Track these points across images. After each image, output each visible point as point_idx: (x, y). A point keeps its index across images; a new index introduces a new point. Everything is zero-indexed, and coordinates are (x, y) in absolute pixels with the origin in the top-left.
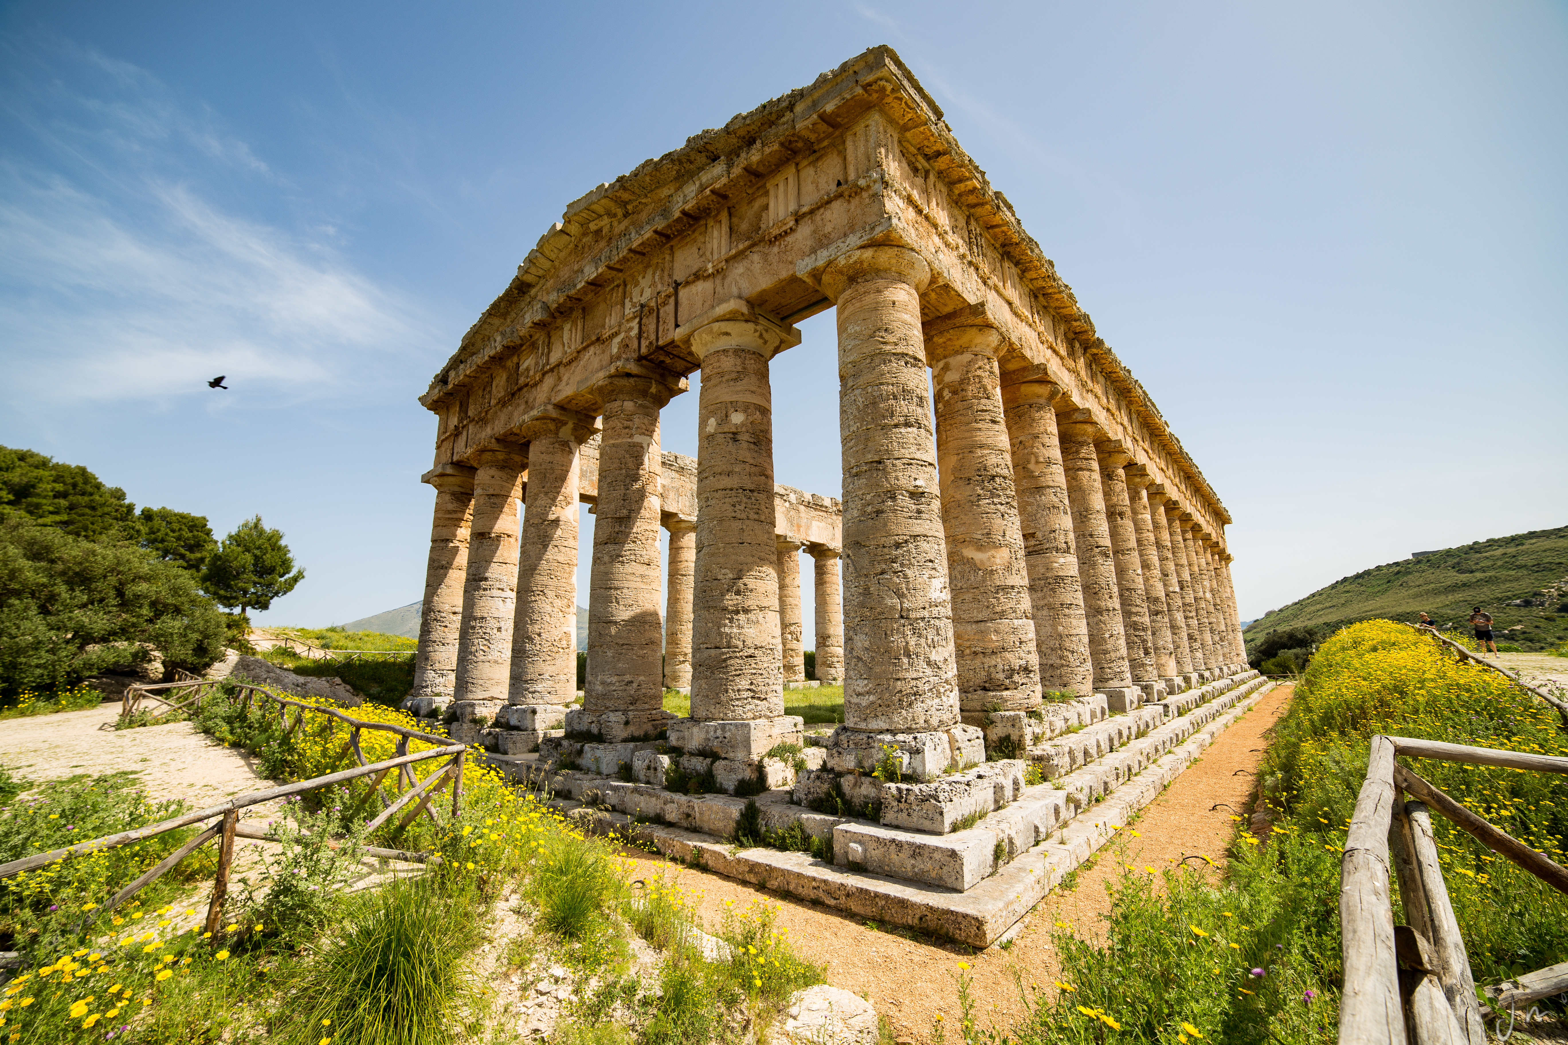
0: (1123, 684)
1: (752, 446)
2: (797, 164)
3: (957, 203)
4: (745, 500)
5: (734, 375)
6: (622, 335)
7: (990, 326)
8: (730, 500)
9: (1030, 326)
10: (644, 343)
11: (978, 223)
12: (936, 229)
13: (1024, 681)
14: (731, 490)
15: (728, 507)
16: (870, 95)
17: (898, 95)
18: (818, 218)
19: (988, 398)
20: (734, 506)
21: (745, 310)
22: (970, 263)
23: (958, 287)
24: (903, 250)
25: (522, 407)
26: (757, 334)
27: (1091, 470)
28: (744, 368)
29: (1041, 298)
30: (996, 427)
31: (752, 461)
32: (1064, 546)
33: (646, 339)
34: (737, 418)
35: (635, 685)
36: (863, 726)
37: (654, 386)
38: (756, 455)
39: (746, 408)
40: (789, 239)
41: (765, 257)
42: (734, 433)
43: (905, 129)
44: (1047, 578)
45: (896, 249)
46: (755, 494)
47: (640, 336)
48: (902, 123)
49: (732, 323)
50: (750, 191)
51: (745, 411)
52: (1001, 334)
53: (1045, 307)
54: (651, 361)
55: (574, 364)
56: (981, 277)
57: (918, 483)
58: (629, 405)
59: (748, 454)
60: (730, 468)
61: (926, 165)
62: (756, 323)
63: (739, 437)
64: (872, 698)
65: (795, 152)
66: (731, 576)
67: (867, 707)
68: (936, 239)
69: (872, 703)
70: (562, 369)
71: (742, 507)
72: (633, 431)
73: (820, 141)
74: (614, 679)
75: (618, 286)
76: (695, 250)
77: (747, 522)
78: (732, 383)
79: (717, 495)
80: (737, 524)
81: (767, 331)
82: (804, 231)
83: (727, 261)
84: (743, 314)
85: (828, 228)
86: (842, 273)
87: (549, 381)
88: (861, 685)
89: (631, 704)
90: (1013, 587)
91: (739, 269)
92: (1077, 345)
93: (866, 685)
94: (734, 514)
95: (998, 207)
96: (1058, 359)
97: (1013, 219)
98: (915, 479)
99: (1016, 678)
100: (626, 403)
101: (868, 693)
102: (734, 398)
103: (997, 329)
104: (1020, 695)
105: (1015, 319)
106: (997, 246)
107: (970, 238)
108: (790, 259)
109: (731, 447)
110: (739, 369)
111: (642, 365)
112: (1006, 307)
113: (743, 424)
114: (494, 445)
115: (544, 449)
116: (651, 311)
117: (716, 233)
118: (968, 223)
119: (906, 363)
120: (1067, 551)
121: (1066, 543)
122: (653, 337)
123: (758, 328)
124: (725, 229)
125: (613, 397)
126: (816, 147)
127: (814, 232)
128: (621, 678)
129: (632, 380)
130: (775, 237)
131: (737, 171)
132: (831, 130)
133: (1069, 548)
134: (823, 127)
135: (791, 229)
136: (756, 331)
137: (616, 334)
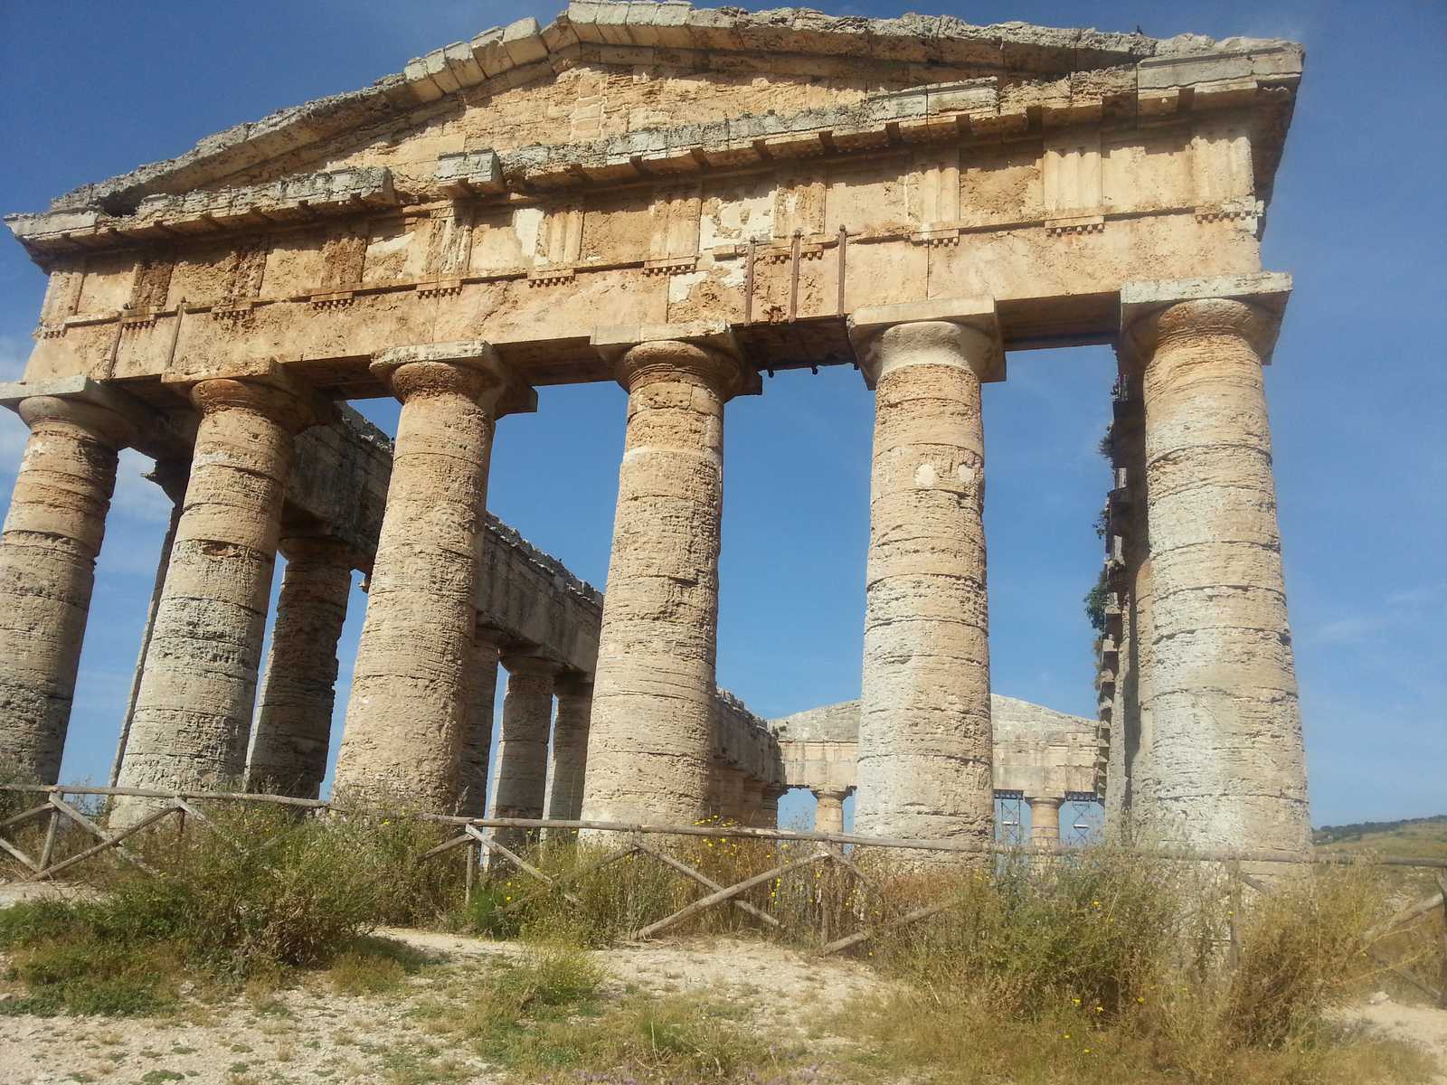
2: (1103, 135)
4: (973, 597)
5: (961, 408)
6: (701, 276)
8: (957, 593)
10: (761, 305)
14: (958, 578)
15: (953, 603)
16: (1257, 96)
18: (1144, 229)
20: (962, 603)
25: (388, 326)
26: (988, 355)
28: (972, 402)
33: (765, 299)
34: (964, 473)
39: (973, 460)
40: (1085, 238)
41: (1040, 252)
42: (960, 496)
45: (1269, 314)
47: (748, 289)
49: (970, 330)
51: (972, 465)
58: (701, 396)
60: (958, 547)
62: (994, 340)
63: (966, 502)
65: (1105, 117)
66: (959, 708)
70: (521, 288)
71: (971, 608)
72: (706, 441)
73: (1151, 119)
75: (687, 187)
76: (878, 188)
77: (976, 631)
78: (958, 419)
80: (968, 631)
81: (996, 354)
82: (1120, 238)
83: (963, 231)
85: (1163, 249)
86: (1190, 320)
87: (479, 297)
91: (982, 252)
94: (961, 616)
100: (696, 390)
102: (962, 442)
108: (1089, 269)
110: (967, 400)
113: (970, 484)
115: (452, 418)
116: (780, 258)
117: (931, 181)
122: (782, 302)
123: (993, 347)
124: (949, 179)
125: (674, 375)
126: (1140, 124)
127: (1137, 246)
130: (1064, 230)
131: (1014, 107)
132: (1174, 111)
134: (1172, 106)
135: (1095, 227)
136: (989, 350)
137: (686, 269)
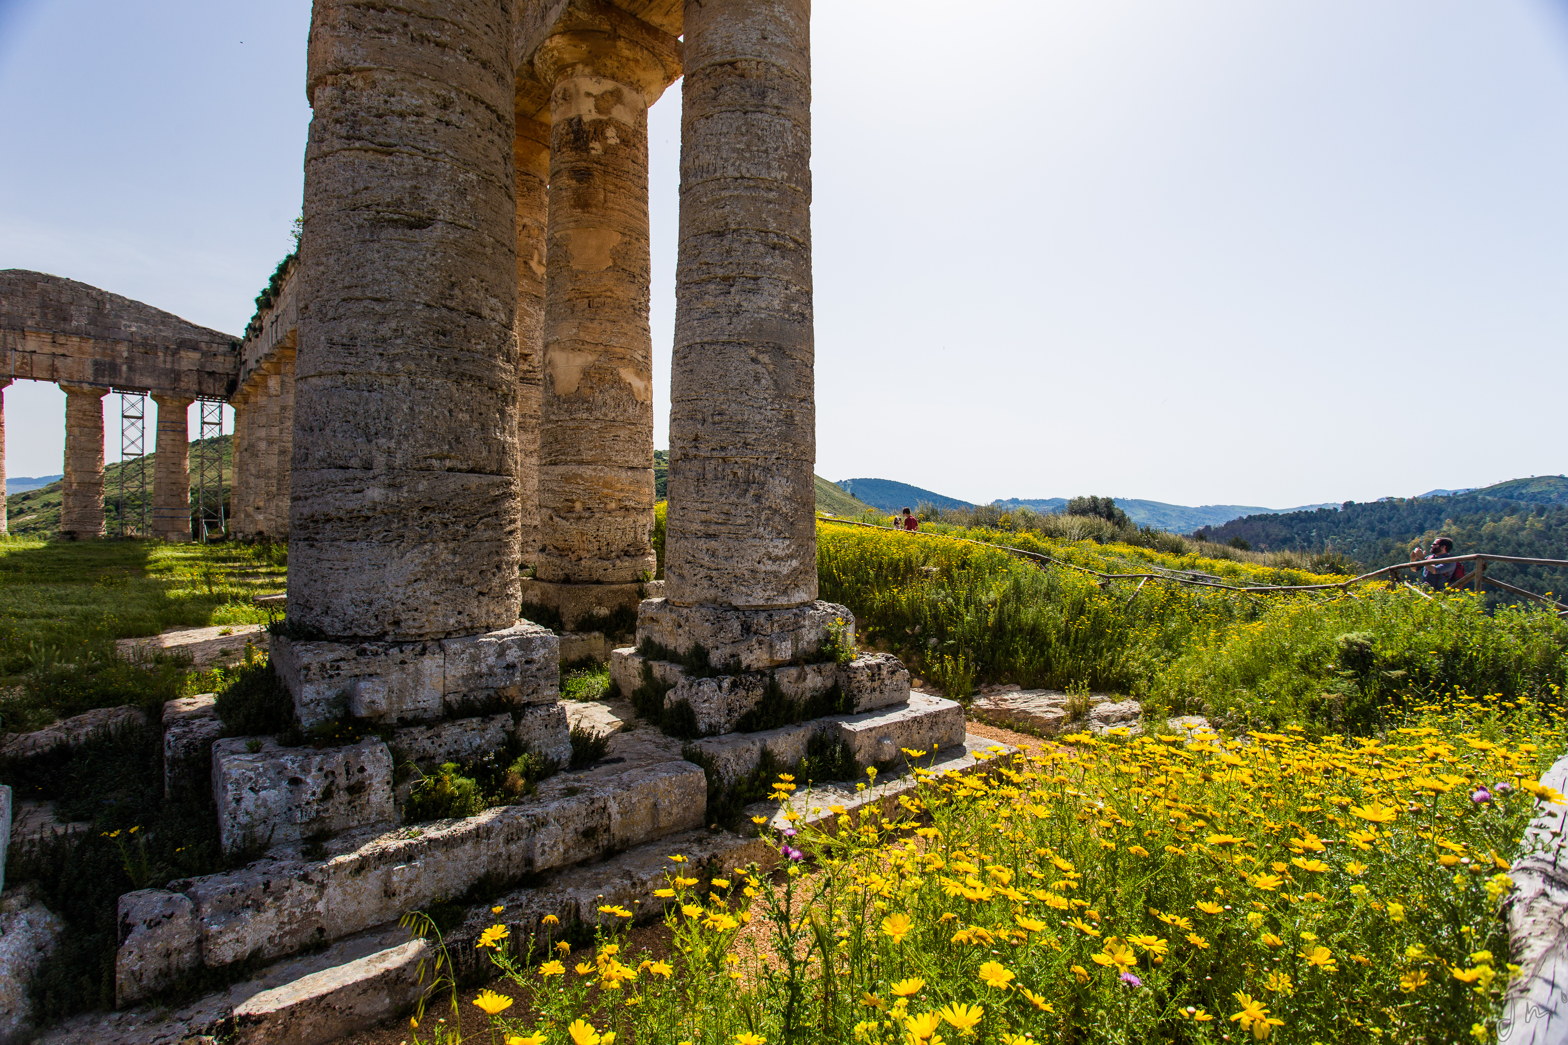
36: (783, 601)
64: (795, 563)
67: (788, 576)
69: (795, 569)
88: (781, 546)
93: (789, 546)
101: (791, 557)
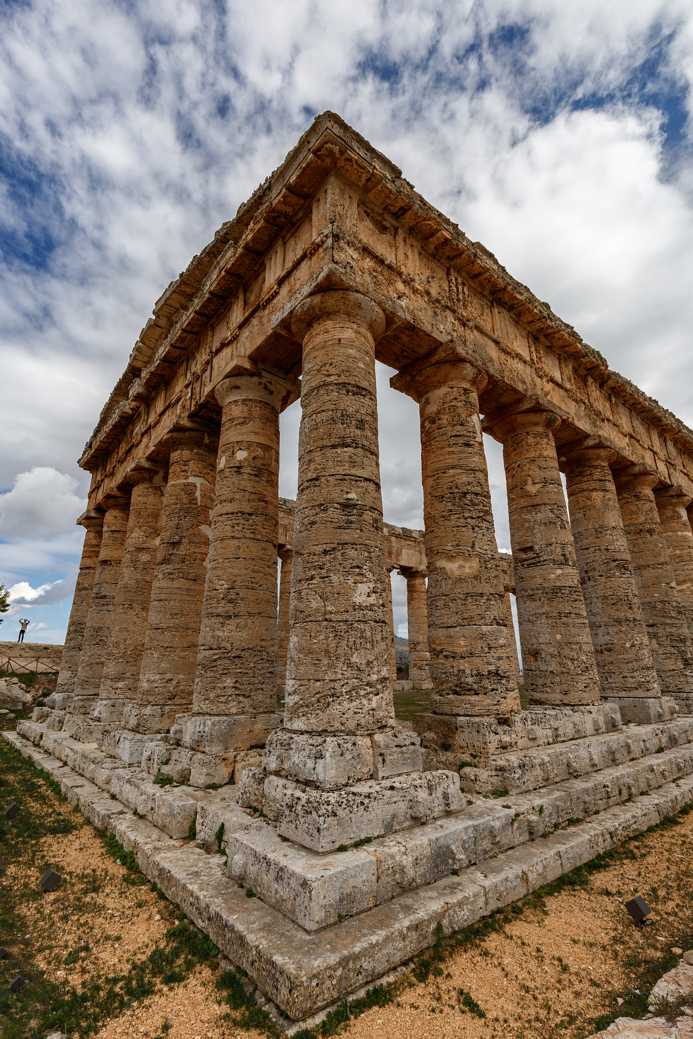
0: (649, 694)
1: (253, 477)
2: (284, 238)
3: (434, 257)
4: (242, 521)
5: (241, 420)
6: (183, 399)
7: (463, 360)
8: (230, 522)
9: (525, 362)
10: (193, 403)
11: (458, 272)
12: (401, 277)
13: (495, 686)
14: (232, 513)
15: (228, 528)
16: (323, 161)
17: (346, 156)
18: (292, 279)
19: (462, 425)
20: (233, 527)
21: (247, 365)
22: (447, 307)
23: (427, 327)
24: (348, 293)
25: (131, 460)
26: (262, 386)
27: (605, 491)
28: (250, 414)
29: (542, 339)
30: (470, 450)
31: (251, 490)
32: (562, 558)
33: (195, 399)
34: (241, 455)
35: (174, 682)
37: (206, 438)
38: (255, 484)
39: (249, 446)
40: (274, 301)
41: (261, 320)
42: (239, 468)
43: (366, 190)
44: (544, 588)
45: (341, 292)
46: (253, 517)
47: (191, 398)
48: (361, 184)
49: (239, 377)
50: (256, 269)
51: (248, 449)
52: (476, 367)
53: (548, 347)
54: (201, 417)
55: (158, 426)
56: (459, 319)
57: (350, 496)
58: (186, 453)
59: (248, 484)
60: (232, 496)
61: (394, 223)
62: (259, 375)
63: (243, 470)
64: (296, 698)
65: (281, 228)
66: (226, 586)
67: (292, 707)
68: (400, 286)
70: (152, 431)
71: (240, 529)
72: (189, 474)
73: (296, 213)
74: (157, 677)
75: (183, 361)
76: (225, 323)
77: (243, 540)
78: (239, 427)
79: (221, 519)
80: (235, 542)
81: (270, 383)
82: (284, 291)
83: (239, 327)
84: (246, 369)
85: (298, 285)
86: (301, 320)
87: (145, 440)
88: (290, 685)
89: (170, 699)
90: (482, 595)
91: (246, 333)
92: (590, 380)
93: (293, 685)
94: (233, 534)
95: (475, 255)
96: (562, 392)
97: (495, 267)
98: (347, 493)
99: (485, 683)
100: (184, 451)
101: (294, 693)
102: (239, 438)
103: (471, 363)
104: (489, 701)
105: (503, 356)
106: (486, 293)
107: (450, 287)
109: (235, 479)
110: (246, 415)
111: (194, 422)
112: (493, 344)
113: (245, 459)
114: (117, 493)
115: (140, 493)
116: (198, 377)
117: (235, 307)
118: (448, 274)
119: (348, 392)
120: (565, 562)
121: (563, 555)
122: (198, 398)
123: (263, 380)
124: (240, 302)
125: (175, 448)
126: (294, 220)
127: (289, 289)
128: (162, 676)
129: (187, 434)
130: (267, 302)
131: (240, 250)
132: (302, 201)
133: (567, 560)
134: (294, 199)
135: (275, 292)
136: (260, 383)
137: (180, 399)
